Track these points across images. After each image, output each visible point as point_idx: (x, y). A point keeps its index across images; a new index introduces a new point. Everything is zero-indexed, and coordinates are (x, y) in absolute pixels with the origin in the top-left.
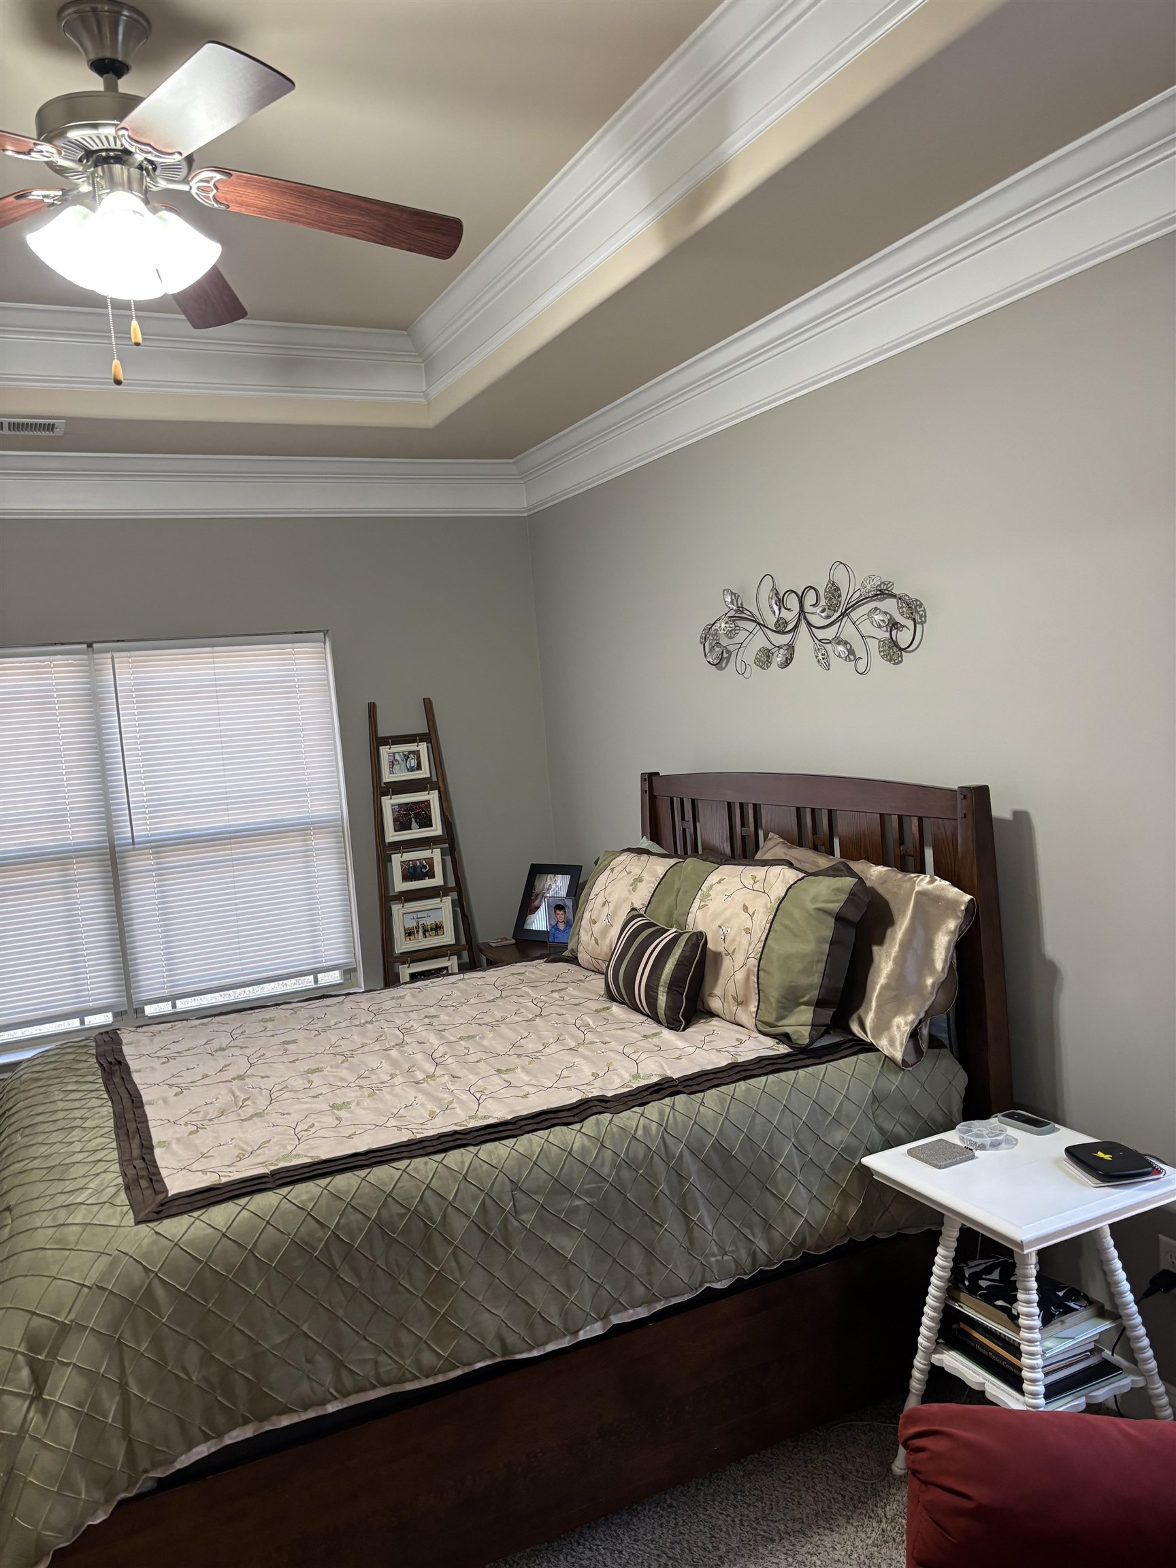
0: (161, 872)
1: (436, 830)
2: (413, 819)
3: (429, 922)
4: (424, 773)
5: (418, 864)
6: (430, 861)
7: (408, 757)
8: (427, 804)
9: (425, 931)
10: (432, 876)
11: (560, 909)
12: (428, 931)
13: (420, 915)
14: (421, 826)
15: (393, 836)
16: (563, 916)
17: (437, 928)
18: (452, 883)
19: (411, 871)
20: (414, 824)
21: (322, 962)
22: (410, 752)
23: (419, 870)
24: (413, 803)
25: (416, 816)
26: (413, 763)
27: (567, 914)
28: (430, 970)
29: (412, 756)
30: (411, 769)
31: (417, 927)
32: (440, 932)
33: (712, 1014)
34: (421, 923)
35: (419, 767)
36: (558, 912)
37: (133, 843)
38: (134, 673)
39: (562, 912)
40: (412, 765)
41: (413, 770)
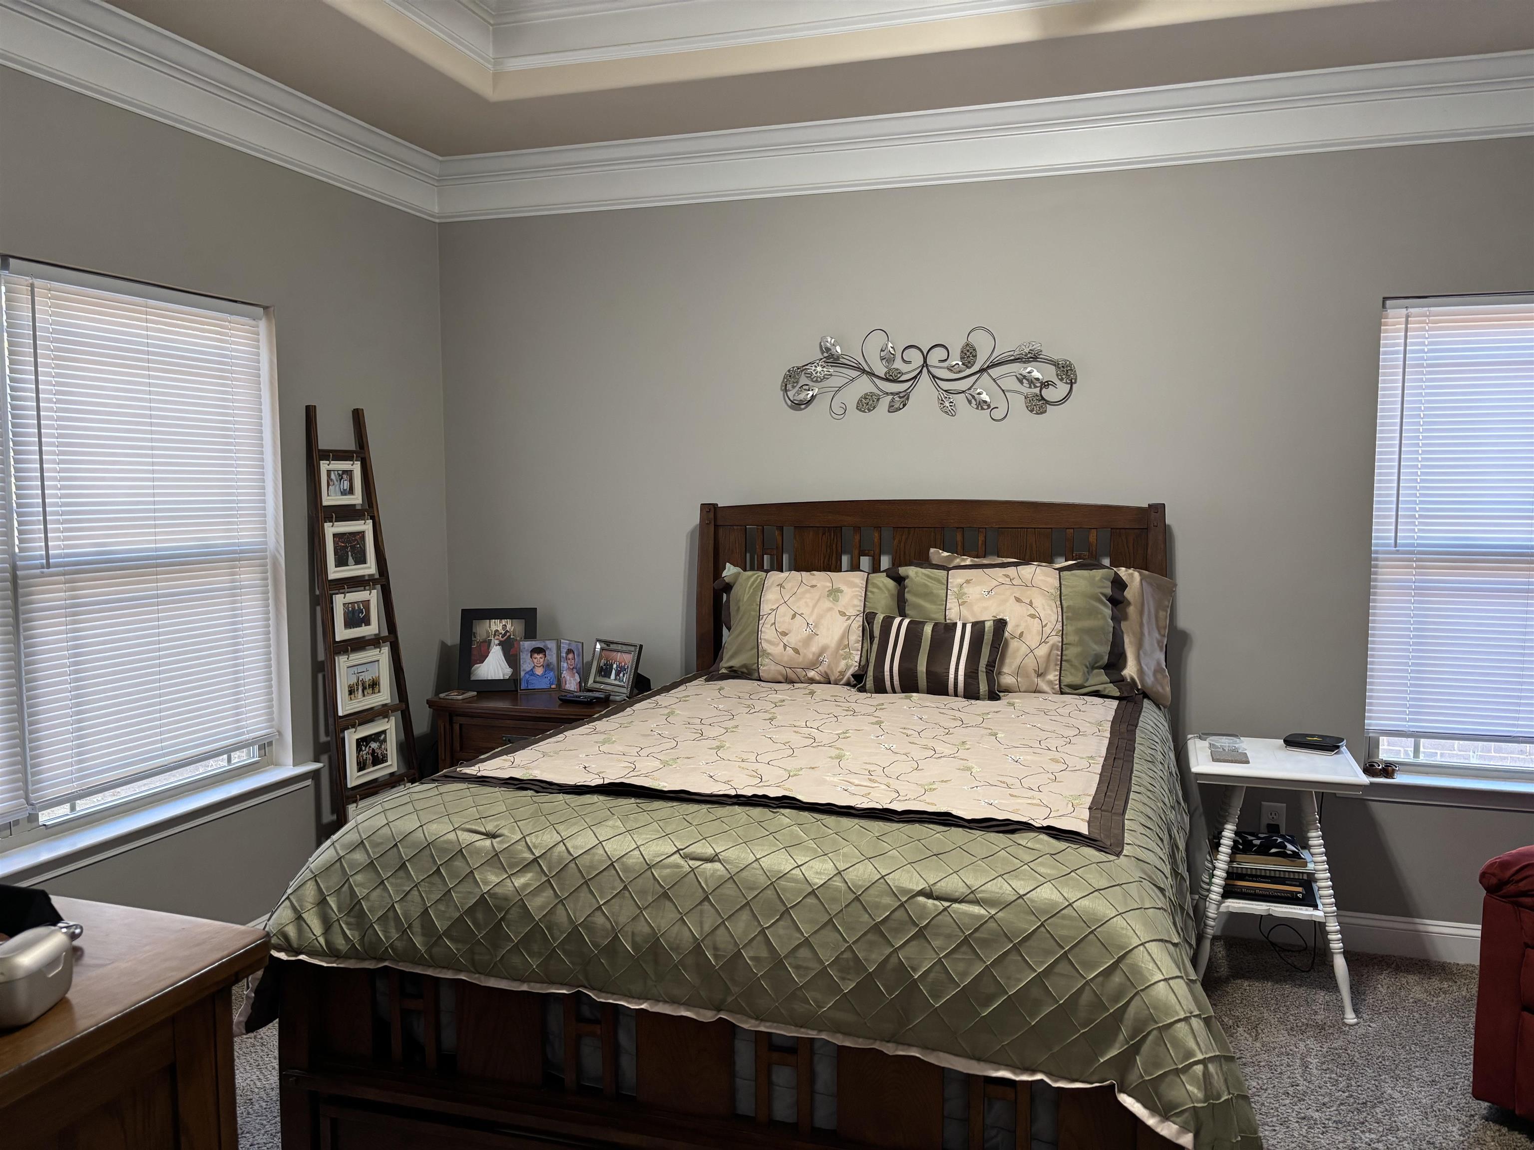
0: (73, 610)
1: (370, 568)
2: (350, 553)
3: (367, 677)
4: (357, 499)
5: (356, 608)
6: (367, 603)
7: (342, 478)
8: (362, 534)
9: (364, 689)
10: (368, 623)
11: (538, 653)
12: (366, 688)
13: (360, 669)
14: (357, 563)
15: (335, 572)
16: (542, 660)
17: (374, 685)
18: (385, 633)
19: (350, 615)
20: (351, 560)
21: (243, 734)
22: (344, 472)
23: (356, 614)
24: (351, 533)
25: (353, 547)
26: (346, 485)
27: (548, 657)
28: (371, 736)
29: (345, 476)
30: (344, 493)
31: (357, 685)
32: (376, 690)
33: (1007, 690)
34: (360, 679)
35: (351, 491)
36: (536, 655)
37: (48, 565)
38: (54, 314)
39: (541, 655)
40: (345, 488)
41: (345, 494)
